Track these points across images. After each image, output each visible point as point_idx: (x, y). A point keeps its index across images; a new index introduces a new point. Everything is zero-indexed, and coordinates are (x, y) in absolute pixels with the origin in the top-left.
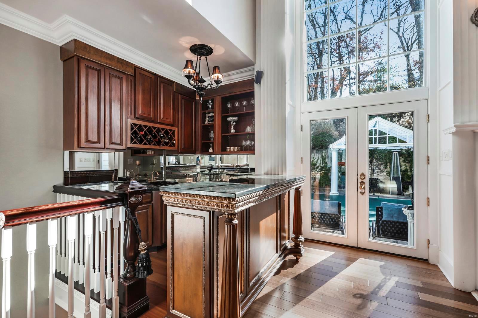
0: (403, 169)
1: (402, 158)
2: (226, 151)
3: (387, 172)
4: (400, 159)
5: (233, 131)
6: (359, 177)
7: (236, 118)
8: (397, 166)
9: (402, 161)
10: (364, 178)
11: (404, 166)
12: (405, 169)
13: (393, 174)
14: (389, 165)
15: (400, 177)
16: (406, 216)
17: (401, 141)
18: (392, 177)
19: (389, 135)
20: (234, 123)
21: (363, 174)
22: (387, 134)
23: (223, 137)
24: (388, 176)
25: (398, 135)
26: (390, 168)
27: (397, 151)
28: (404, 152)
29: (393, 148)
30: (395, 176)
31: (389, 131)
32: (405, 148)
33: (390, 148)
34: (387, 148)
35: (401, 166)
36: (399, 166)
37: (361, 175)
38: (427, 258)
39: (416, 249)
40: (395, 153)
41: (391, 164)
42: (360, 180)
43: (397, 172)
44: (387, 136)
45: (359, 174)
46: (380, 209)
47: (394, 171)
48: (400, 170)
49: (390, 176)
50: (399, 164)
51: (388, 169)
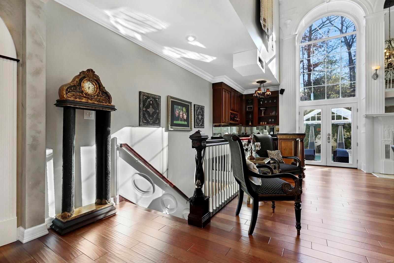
0: (346, 137)
1: (345, 129)
2: (260, 124)
3: (334, 140)
4: (343, 130)
5: (263, 115)
6: (327, 135)
7: (265, 108)
8: (342, 135)
9: (345, 132)
10: (330, 136)
11: (346, 135)
12: (347, 137)
13: (339, 140)
14: (336, 134)
15: (344, 143)
16: (348, 153)
17: (345, 118)
18: (338, 142)
19: (336, 114)
20: (264, 111)
21: (329, 134)
22: (335, 114)
23: (258, 117)
24: (335, 142)
25: (342, 114)
26: (337, 136)
27: (341, 125)
28: (347, 126)
29: (340, 123)
30: (340, 142)
31: (336, 112)
32: (347, 123)
33: (337, 123)
34: (335, 123)
35: (344, 135)
36: (343, 135)
37: (328, 134)
38: (356, 167)
39: (352, 164)
40: (341, 126)
41: (337, 133)
42: (328, 137)
43: (342, 139)
44: (335, 115)
45: (327, 134)
46: (335, 152)
47: (339, 138)
48: (344, 138)
49: (336, 142)
50: (343, 134)
51: (335, 137)
